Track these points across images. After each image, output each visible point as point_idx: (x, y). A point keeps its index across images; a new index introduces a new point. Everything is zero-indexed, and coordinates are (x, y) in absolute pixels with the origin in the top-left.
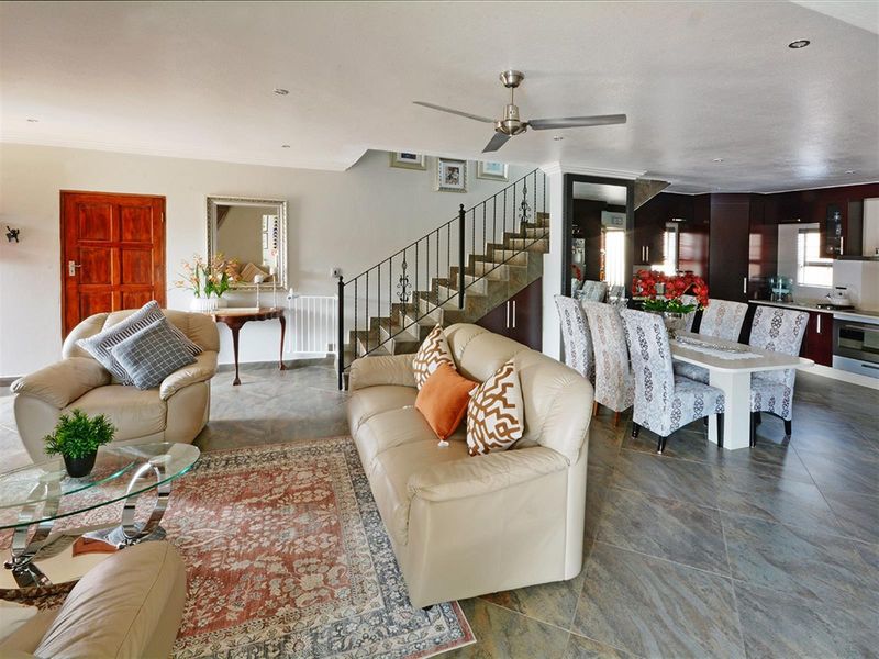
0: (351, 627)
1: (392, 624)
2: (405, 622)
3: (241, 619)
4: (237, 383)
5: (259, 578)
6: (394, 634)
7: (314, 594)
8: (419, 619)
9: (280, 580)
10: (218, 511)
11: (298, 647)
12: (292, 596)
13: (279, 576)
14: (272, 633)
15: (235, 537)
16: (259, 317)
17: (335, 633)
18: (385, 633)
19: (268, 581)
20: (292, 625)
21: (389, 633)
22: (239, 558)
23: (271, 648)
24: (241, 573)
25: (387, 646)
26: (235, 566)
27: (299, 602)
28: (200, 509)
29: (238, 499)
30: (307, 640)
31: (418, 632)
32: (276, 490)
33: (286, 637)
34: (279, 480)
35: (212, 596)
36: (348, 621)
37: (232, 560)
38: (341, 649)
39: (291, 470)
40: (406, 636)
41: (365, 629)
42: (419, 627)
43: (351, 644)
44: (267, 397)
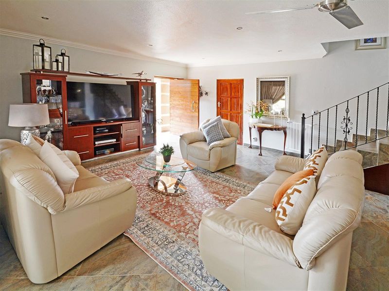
0: (189, 257)
1: (200, 270)
2: (205, 275)
3: (172, 227)
4: (261, 155)
5: (189, 220)
6: (196, 274)
7: (194, 237)
8: (210, 279)
9: (193, 224)
10: (205, 193)
11: (172, 247)
12: (189, 232)
13: (194, 223)
14: (173, 237)
15: (199, 203)
16: (271, 129)
17: (184, 254)
18: (194, 270)
19: (190, 222)
20: (179, 240)
21: (195, 272)
22: (193, 210)
23: (167, 241)
24: (188, 214)
25: (190, 275)
26: (189, 212)
27: (188, 235)
28: (202, 190)
29: (214, 193)
30: (176, 248)
31: (203, 283)
32: (227, 197)
33: (174, 242)
34: (232, 194)
35: (175, 215)
36: (191, 255)
37: (191, 209)
38: (178, 260)
39: (240, 193)
40: (198, 279)
41: (191, 263)
42: (206, 282)
43: (182, 262)
44: (265, 163)
